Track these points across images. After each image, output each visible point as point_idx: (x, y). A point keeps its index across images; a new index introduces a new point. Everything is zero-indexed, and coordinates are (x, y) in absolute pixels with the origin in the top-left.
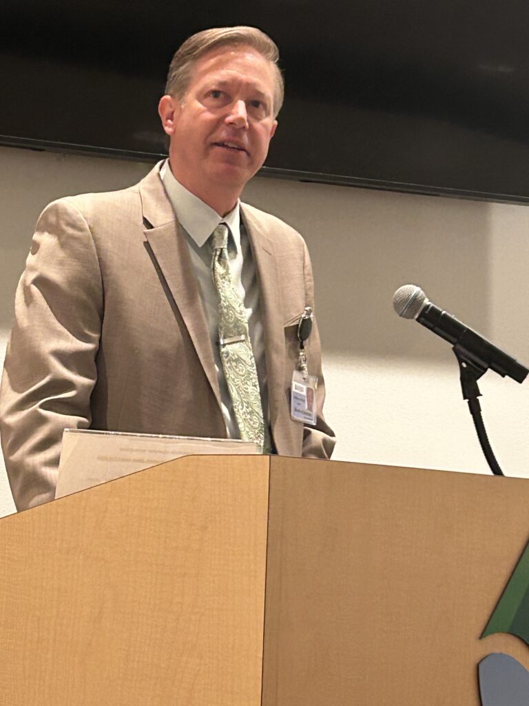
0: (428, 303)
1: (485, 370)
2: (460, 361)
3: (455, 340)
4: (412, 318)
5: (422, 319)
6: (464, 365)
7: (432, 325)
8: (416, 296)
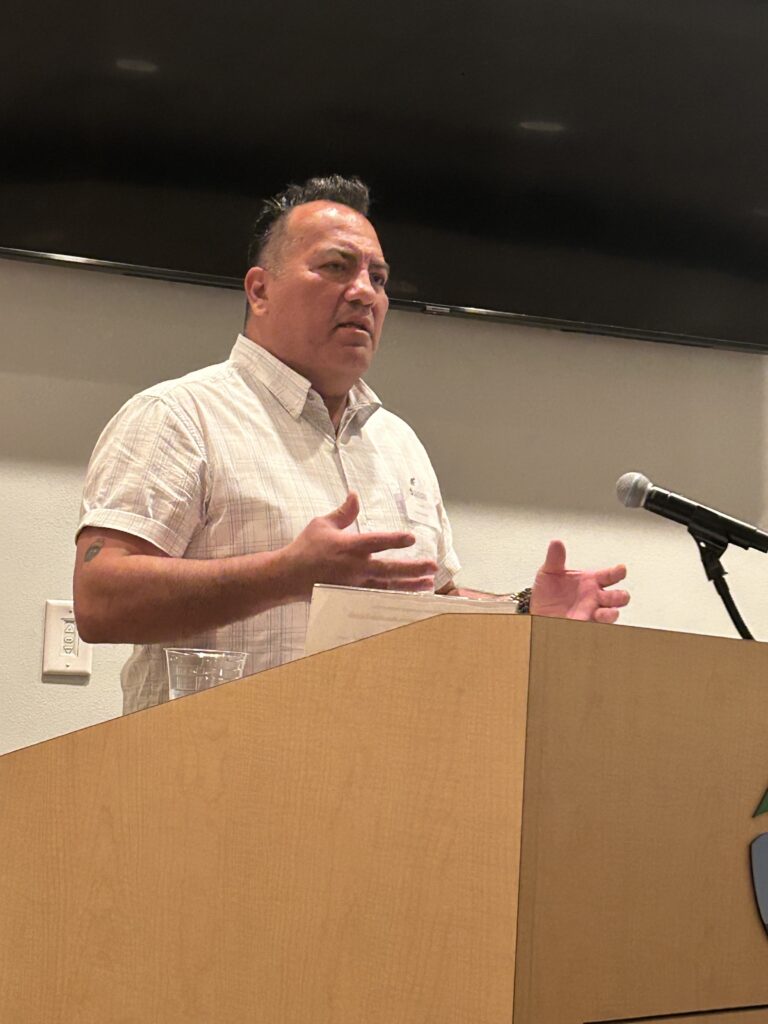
0: (652, 489)
1: (726, 546)
2: (698, 542)
3: (687, 520)
4: (637, 506)
5: (649, 505)
6: (703, 545)
7: (659, 509)
8: (636, 483)
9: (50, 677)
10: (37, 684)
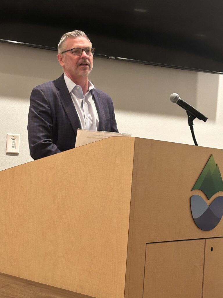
0: (180, 98)
1: (195, 118)
2: (188, 115)
3: (187, 109)
4: (175, 102)
5: (178, 103)
6: (189, 116)
7: (180, 105)
8: (177, 96)
9: (8, 154)
10: (5, 155)
